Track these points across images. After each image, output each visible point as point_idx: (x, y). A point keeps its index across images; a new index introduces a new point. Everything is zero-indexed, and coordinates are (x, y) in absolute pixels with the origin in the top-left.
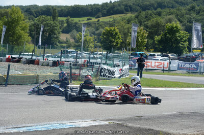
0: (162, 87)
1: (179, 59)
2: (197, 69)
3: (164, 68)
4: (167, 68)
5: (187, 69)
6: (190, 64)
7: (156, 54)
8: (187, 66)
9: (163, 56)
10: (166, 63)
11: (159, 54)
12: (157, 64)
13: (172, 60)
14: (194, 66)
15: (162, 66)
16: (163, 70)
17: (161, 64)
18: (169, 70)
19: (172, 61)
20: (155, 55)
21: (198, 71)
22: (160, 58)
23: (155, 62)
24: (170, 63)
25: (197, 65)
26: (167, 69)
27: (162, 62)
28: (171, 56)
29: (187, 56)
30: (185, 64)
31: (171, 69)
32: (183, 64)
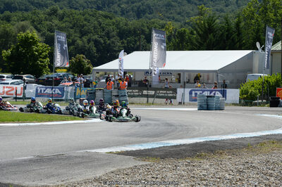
0: (13, 121)
1: (37, 82)
2: (62, 95)
3: (16, 94)
4: (20, 95)
5: (49, 95)
6: (52, 88)
7: (5, 75)
8: (49, 91)
9: (15, 78)
10: (19, 87)
11: (10, 75)
12: (6, 90)
13: (27, 83)
14: (57, 91)
15: (13, 92)
16: (16, 98)
17: (13, 90)
18: (24, 98)
19: (28, 86)
20: (4, 77)
21: (64, 98)
22: (10, 81)
23: (4, 87)
24: (25, 88)
25: (62, 90)
26: (22, 96)
27: (14, 86)
28: (26, 78)
29: (48, 78)
30: (46, 88)
31: (27, 96)
32: (43, 89)
